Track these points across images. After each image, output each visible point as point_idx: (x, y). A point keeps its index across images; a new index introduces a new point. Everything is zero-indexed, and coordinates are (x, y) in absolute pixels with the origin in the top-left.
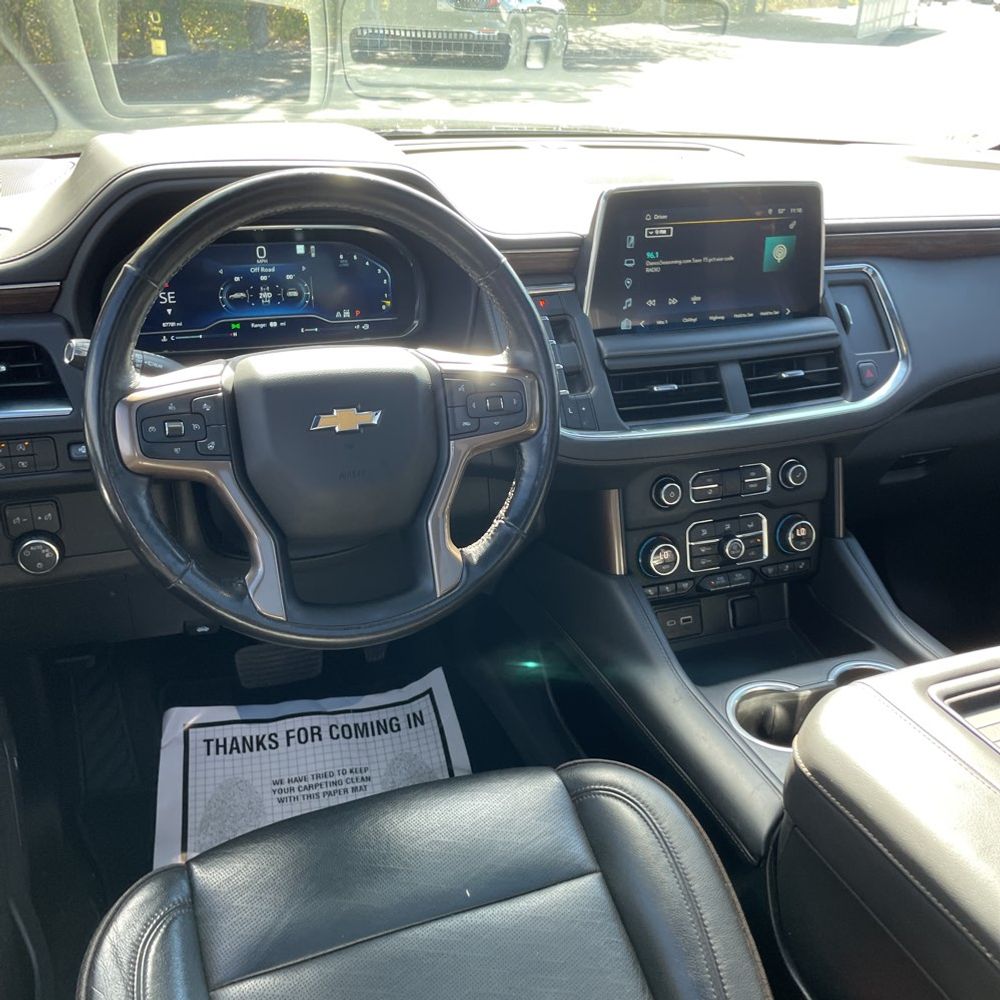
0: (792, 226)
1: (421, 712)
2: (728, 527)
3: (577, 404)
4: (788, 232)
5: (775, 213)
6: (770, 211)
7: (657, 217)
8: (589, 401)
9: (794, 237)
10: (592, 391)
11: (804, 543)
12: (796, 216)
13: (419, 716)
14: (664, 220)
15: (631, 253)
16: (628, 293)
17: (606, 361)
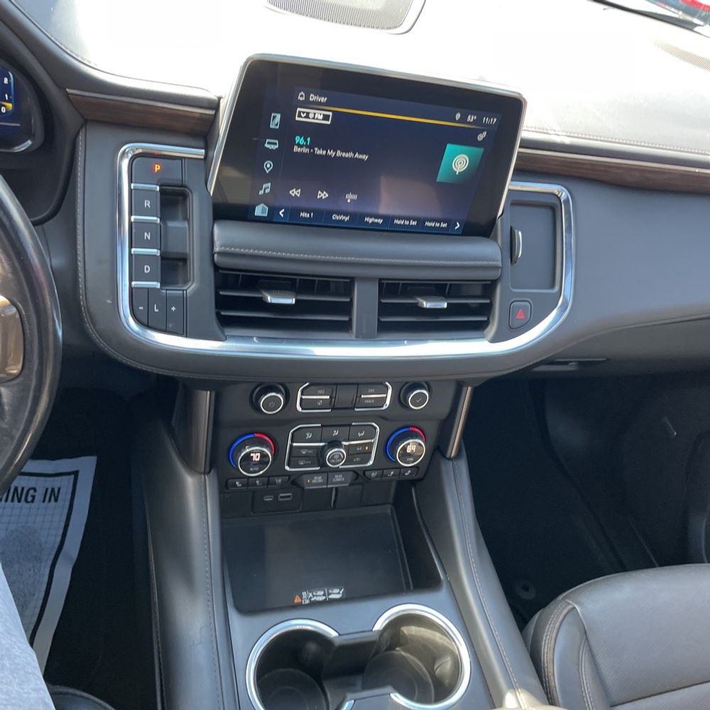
0: (481, 137)
1: (59, 489)
2: (336, 433)
3: (167, 302)
4: (475, 143)
5: (463, 120)
6: (458, 116)
7: (313, 98)
8: (184, 299)
9: (480, 150)
10: (191, 288)
11: (412, 459)
12: (487, 127)
13: (56, 492)
14: (320, 103)
15: (274, 134)
16: (267, 178)
17: (216, 255)
